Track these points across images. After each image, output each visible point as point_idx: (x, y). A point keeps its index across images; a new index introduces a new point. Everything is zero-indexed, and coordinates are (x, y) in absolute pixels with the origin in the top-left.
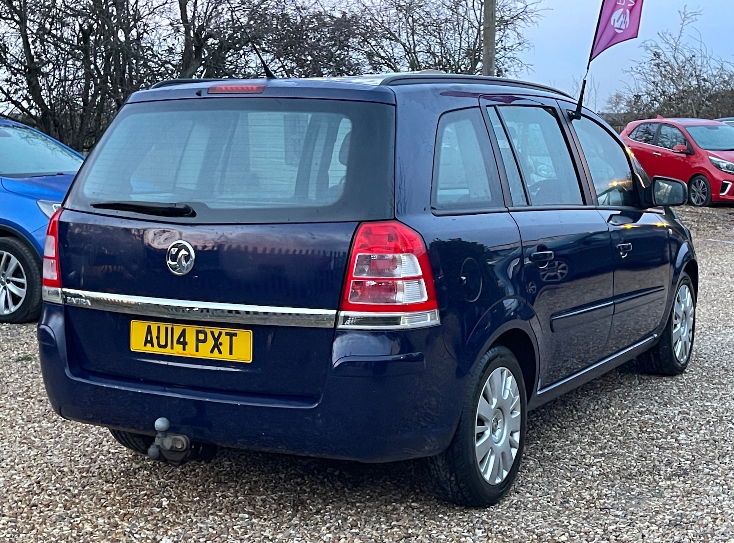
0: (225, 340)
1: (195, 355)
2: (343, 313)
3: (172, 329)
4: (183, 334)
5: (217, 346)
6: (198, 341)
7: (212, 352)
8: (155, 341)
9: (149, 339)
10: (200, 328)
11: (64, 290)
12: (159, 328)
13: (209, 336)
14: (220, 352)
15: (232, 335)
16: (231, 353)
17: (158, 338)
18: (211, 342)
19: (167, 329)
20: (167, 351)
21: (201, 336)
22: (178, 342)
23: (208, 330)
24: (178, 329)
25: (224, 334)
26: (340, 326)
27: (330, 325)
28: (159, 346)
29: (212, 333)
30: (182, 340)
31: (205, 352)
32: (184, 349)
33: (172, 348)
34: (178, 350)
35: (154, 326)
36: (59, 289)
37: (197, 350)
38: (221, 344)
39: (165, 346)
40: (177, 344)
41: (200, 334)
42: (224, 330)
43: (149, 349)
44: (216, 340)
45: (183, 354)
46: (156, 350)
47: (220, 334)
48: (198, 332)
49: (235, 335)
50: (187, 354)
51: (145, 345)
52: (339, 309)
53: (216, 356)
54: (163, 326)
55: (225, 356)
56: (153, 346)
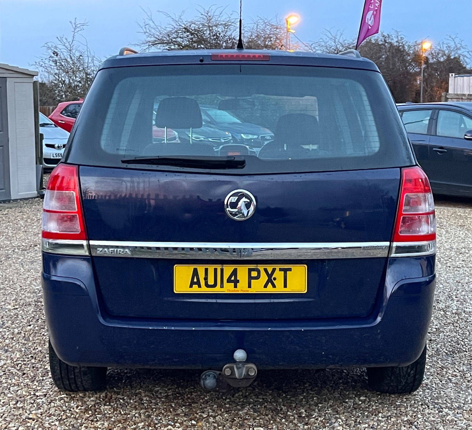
0: (279, 275)
1: (248, 291)
2: (395, 244)
3: (222, 270)
4: (235, 272)
5: (270, 280)
6: (250, 278)
7: (266, 286)
8: (202, 282)
9: (195, 280)
10: (252, 266)
11: (92, 242)
12: (206, 270)
13: (263, 273)
14: (274, 286)
15: (285, 271)
16: (285, 286)
17: (206, 279)
18: (264, 278)
19: (216, 270)
20: (218, 290)
21: (254, 274)
22: (229, 281)
23: (261, 268)
24: (228, 270)
25: (277, 270)
26: (393, 255)
27: (384, 254)
28: (207, 285)
29: (266, 270)
30: (233, 279)
31: (258, 287)
32: (235, 286)
33: (222, 286)
34: (229, 288)
35: (201, 270)
36: (84, 243)
37: (250, 286)
38: (275, 279)
39: (215, 285)
40: (228, 282)
41: (252, 272)
42: (278, 267)
43: (195, 289)
44: (270, 276)
45: (235, 291)
46: (204, 290)
47: (274, 270)
48: (250, 271)
49: (290, 270)
50: (238, 291)
51: (191, 286)
52: (391, 241)
53: (270, 289)
54: (211, 268)
55: (280, 289)
56: (200, 286)
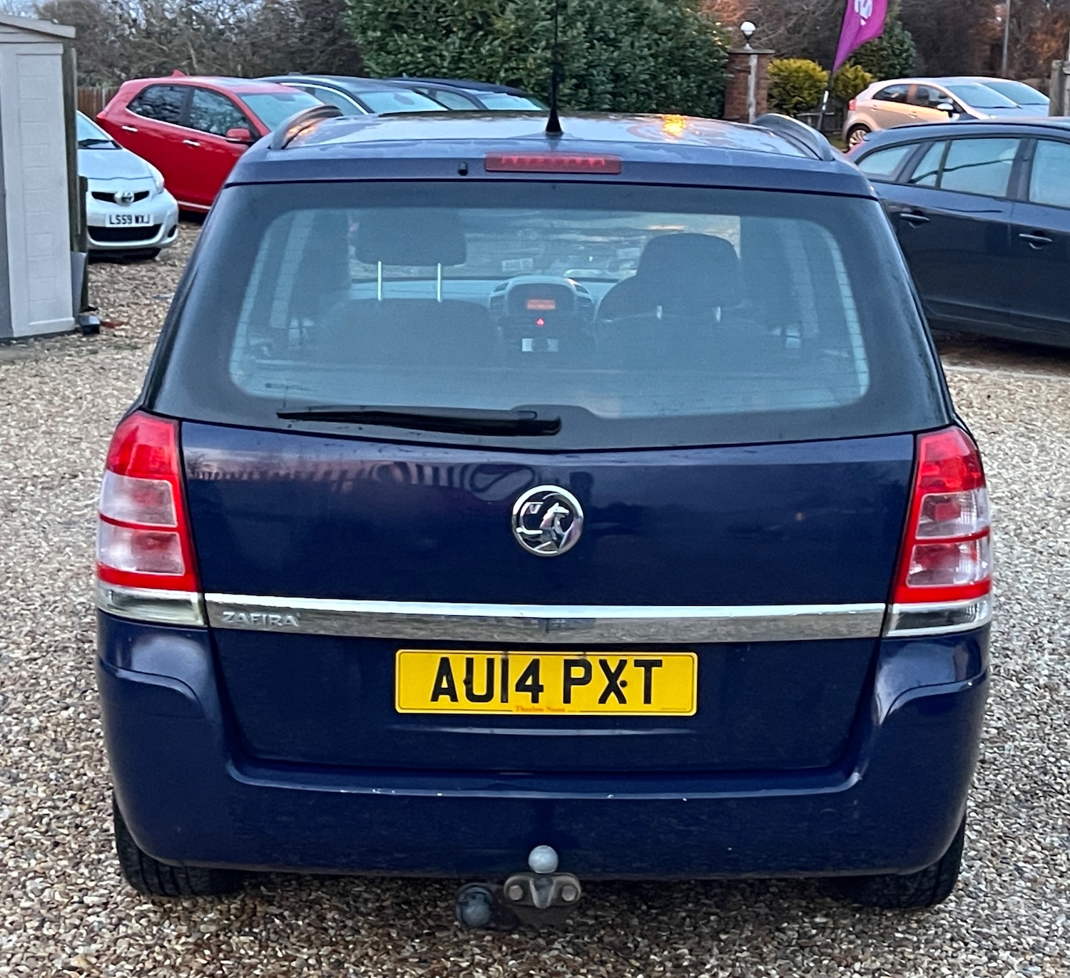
0: (633, 677)
1: (563, 710)
2: (897, 608)
3: (505, 664)
4: (534, 669)
5: (614, 687)
6: (569, 681)
7: (603, 700)
8: (461, 689)
9: (445, 685)
10: (573, 656)
11: (209, 597)
12: (470, 663)
13: (597, 670)
14: (622, 700)
15: (648, 666)
16: (647, 700)
17: (468, 682)
18: (600, 681)
19: (491, 663)
20: (494, 707)
21: (577, 672)
22: (521, 687)
23: (594, 659)
24: (519, 663)
25: (630, 664)
26: (892, 633)
27: (869, 630)
28: (471, 696)
29: (604, 664)
30: (529, 682)
31: (586, 701)
32: (535, 700)
33: (505, 699)
34: (519, 703)
35: (458, 660)
36: (194, 597)
37: (567, 699)
38: (624, 684)
39: (488, 697)
40: (518, 690)
41: (573, 668)
42: (631, 657)
43: (444, 705)
44: (612, 677)
45: (533, 709)
46: (464, 706)
47: (622, 664)
48: (568, 665)
49: (658, 663)
50: (541, 710)
51: (435, 698)
52: (889, 601)
53: (612, 707)
54: (480, 658)
55: (634, 706)
56: (454, 698)
